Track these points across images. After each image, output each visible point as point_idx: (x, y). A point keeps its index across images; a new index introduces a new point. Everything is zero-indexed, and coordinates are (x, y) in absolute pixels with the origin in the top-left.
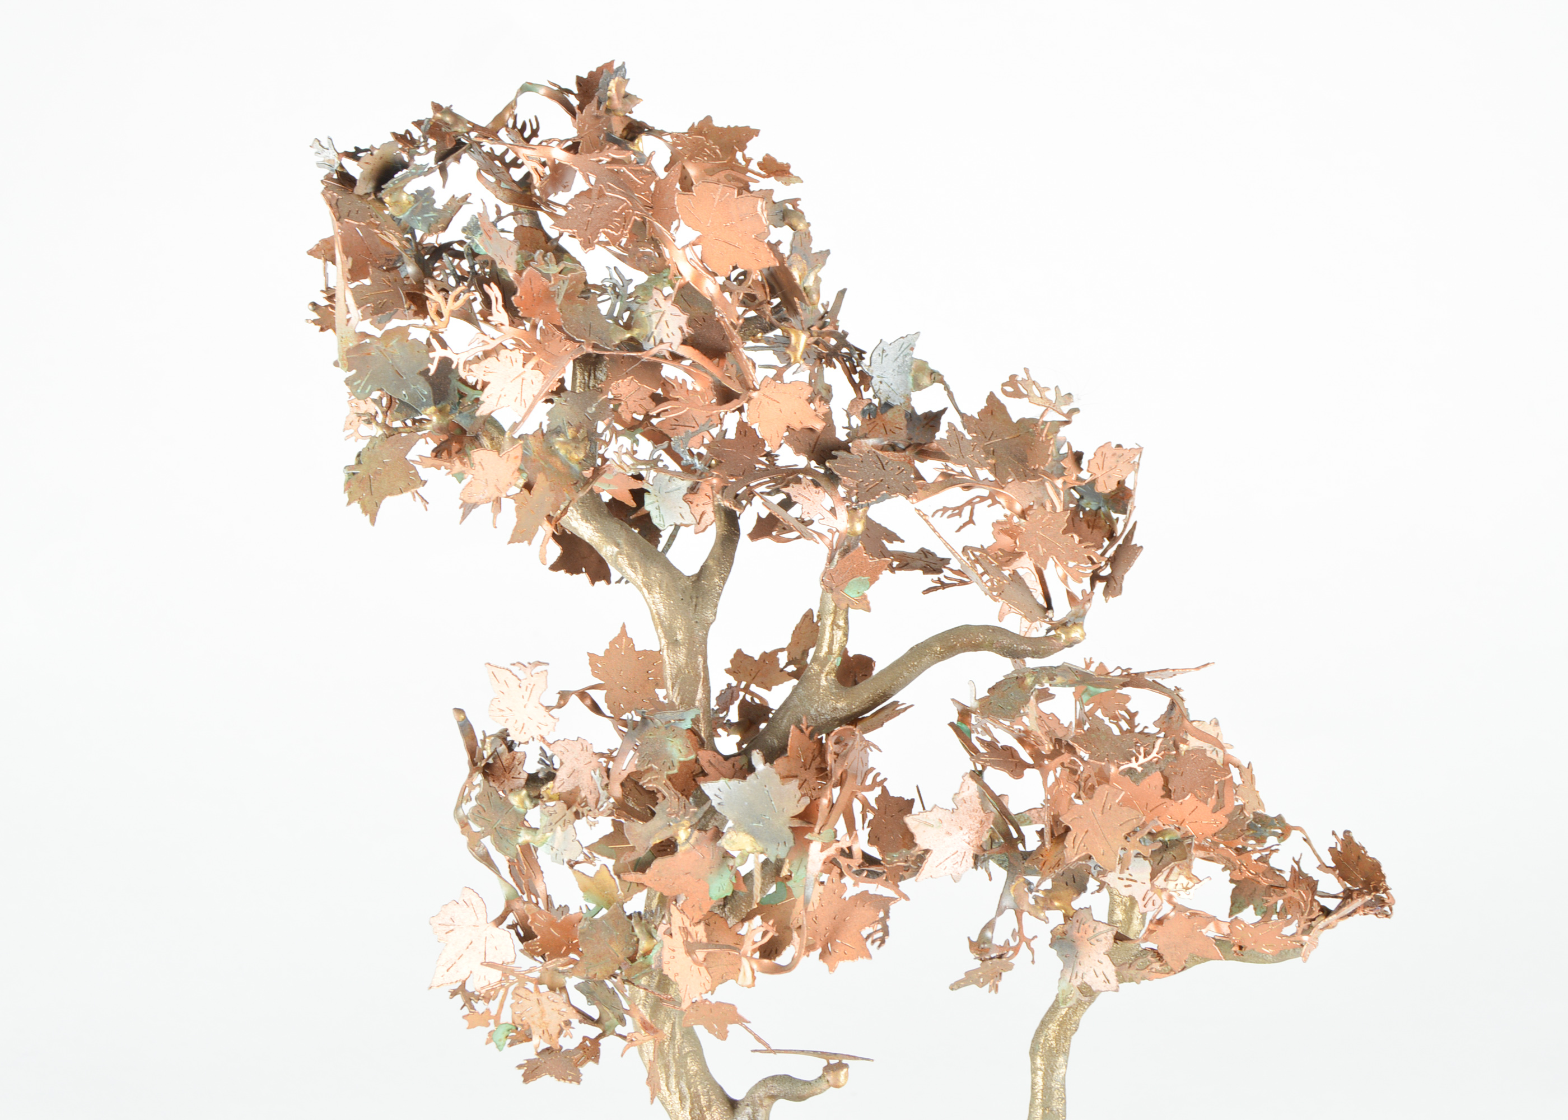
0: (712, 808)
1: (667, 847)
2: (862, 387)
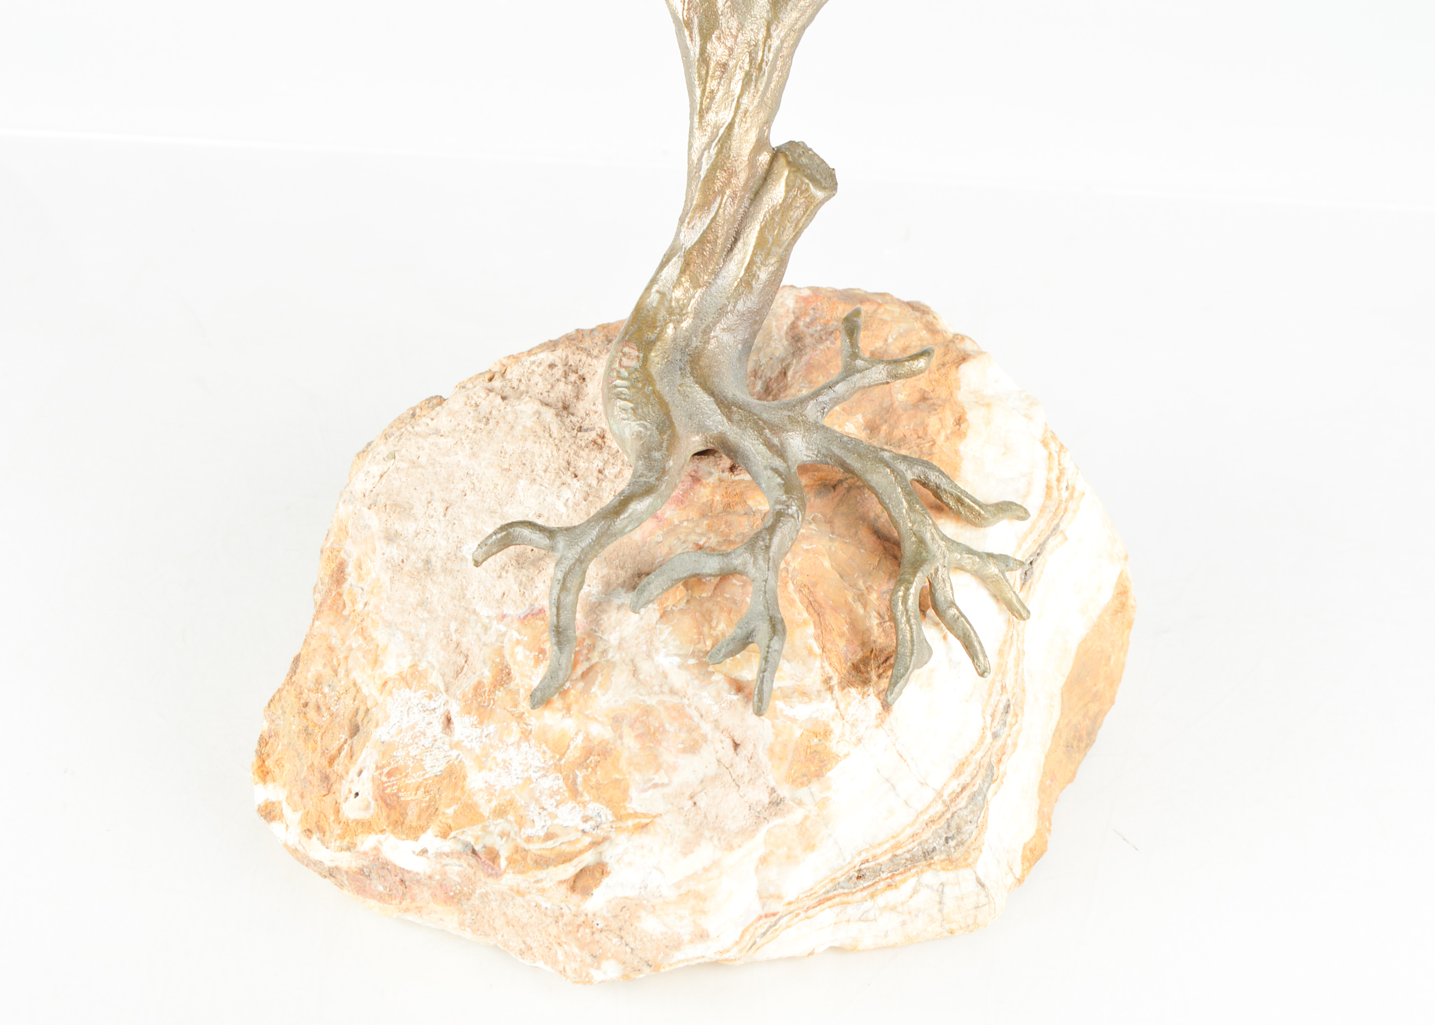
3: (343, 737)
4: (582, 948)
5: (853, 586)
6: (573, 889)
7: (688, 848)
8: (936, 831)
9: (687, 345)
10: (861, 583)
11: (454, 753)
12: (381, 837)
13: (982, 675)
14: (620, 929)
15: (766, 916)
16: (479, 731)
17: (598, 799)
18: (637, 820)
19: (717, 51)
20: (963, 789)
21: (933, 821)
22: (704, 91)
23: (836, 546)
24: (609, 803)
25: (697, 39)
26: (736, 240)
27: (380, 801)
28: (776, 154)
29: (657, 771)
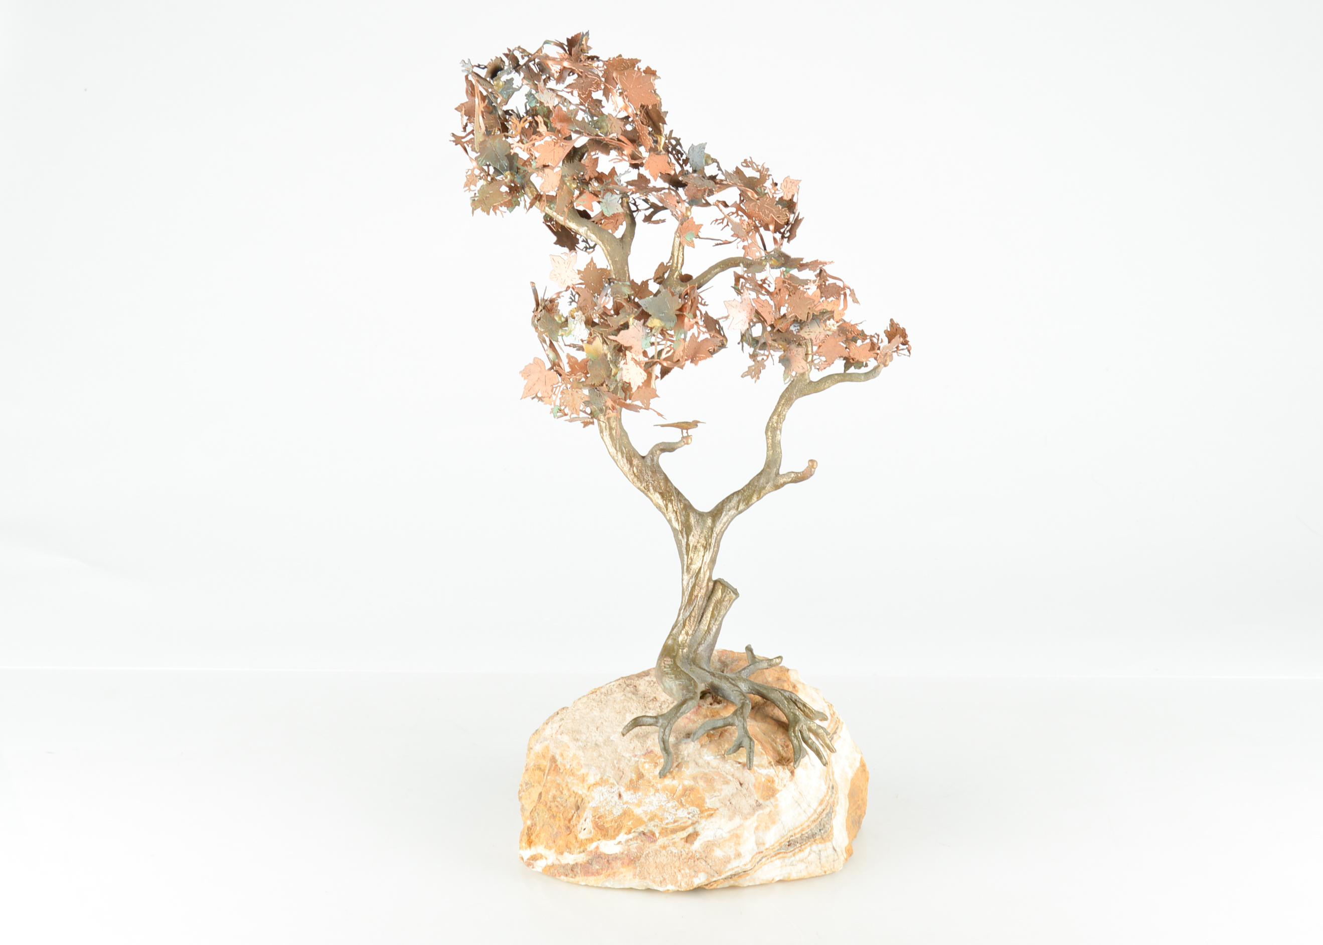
0: (643, 310)
1: (626, 326)
2: (684, 165)
3: (573, 812)
4: (690, 869)
5: (770, 737)
6: (687, 841)
7: (731, 818)
8: (816, 826)
9: (688, 657)
10: (772, 736)
11: (625, 806)
12: (599, 842)
13: (825, 765)
14: (706, 857)
15: (759, 853)
16: (635, 796)
17: (693, 805)
18: (709, 812)
19: (693, 540)
20: (824, 810)
21: (815, 821)
22: (688, 558)
23: (760, 724)
24: (698, 806)
25: (685, 536)
26: (702, 617)
27: (596, 829)
28: (715, 582)
29: (715, 792)
